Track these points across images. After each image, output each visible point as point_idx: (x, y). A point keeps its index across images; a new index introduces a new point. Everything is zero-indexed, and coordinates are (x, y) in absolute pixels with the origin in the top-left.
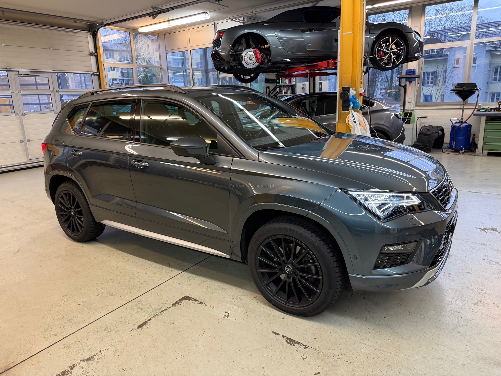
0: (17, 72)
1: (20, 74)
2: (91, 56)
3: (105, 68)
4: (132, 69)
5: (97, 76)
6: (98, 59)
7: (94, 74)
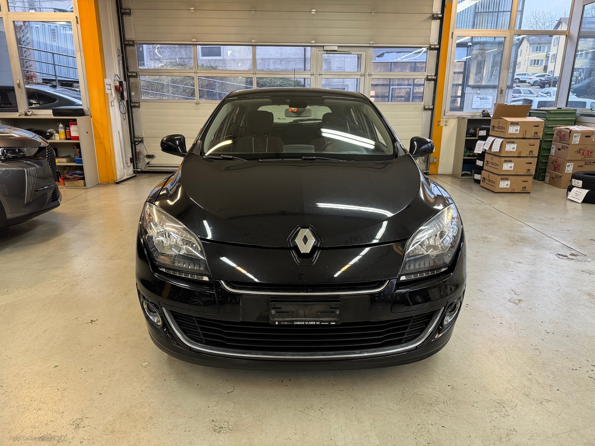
0: (323, 48)
1: (325, 49)
2: (433, 19)
3: (453, 38)
4: (505, 37)
5: (435, 51)
6: (443, 23)
7: (430, 48)
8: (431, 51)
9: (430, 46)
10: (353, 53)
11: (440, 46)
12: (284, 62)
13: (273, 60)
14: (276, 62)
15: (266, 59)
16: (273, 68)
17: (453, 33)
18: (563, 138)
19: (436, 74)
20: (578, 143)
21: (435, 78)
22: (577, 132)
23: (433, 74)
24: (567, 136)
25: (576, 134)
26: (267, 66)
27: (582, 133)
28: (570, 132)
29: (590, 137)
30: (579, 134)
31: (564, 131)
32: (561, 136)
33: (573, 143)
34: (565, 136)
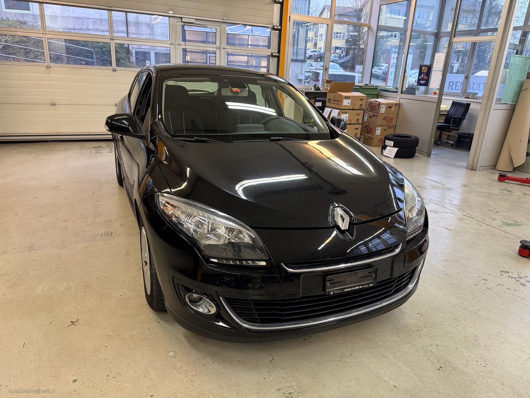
0: (181, 19)
1: (183, 21)
2: (275, 3)
3: (290, 21)
4: (328, 25)
5: (277, 32)
6: (284, 8)
7: (273, 29)
8: (274, 31)
9: (274, 27)
10: (209, 26)
11: (281, 28)
12: (104, 23)
13: (92, 19)
14: (95, 22)
15: (84, 18)
16: (92, 28)
17: (290, 17)
18: (373, 108)
19: (279, 52)
20: (384, 112)
21: (278, 55)
22: (383, 104)
23: (276, 52)
24: (377, 107)
25: (383, 106)
26: (86, 26)
27: (387, 104)
28: (379, 104)
29: (391, 107)
30: (384, 105)
31: (374, 103)
32: (372, 106)
33: (381, 112)
34: (375, 107)
